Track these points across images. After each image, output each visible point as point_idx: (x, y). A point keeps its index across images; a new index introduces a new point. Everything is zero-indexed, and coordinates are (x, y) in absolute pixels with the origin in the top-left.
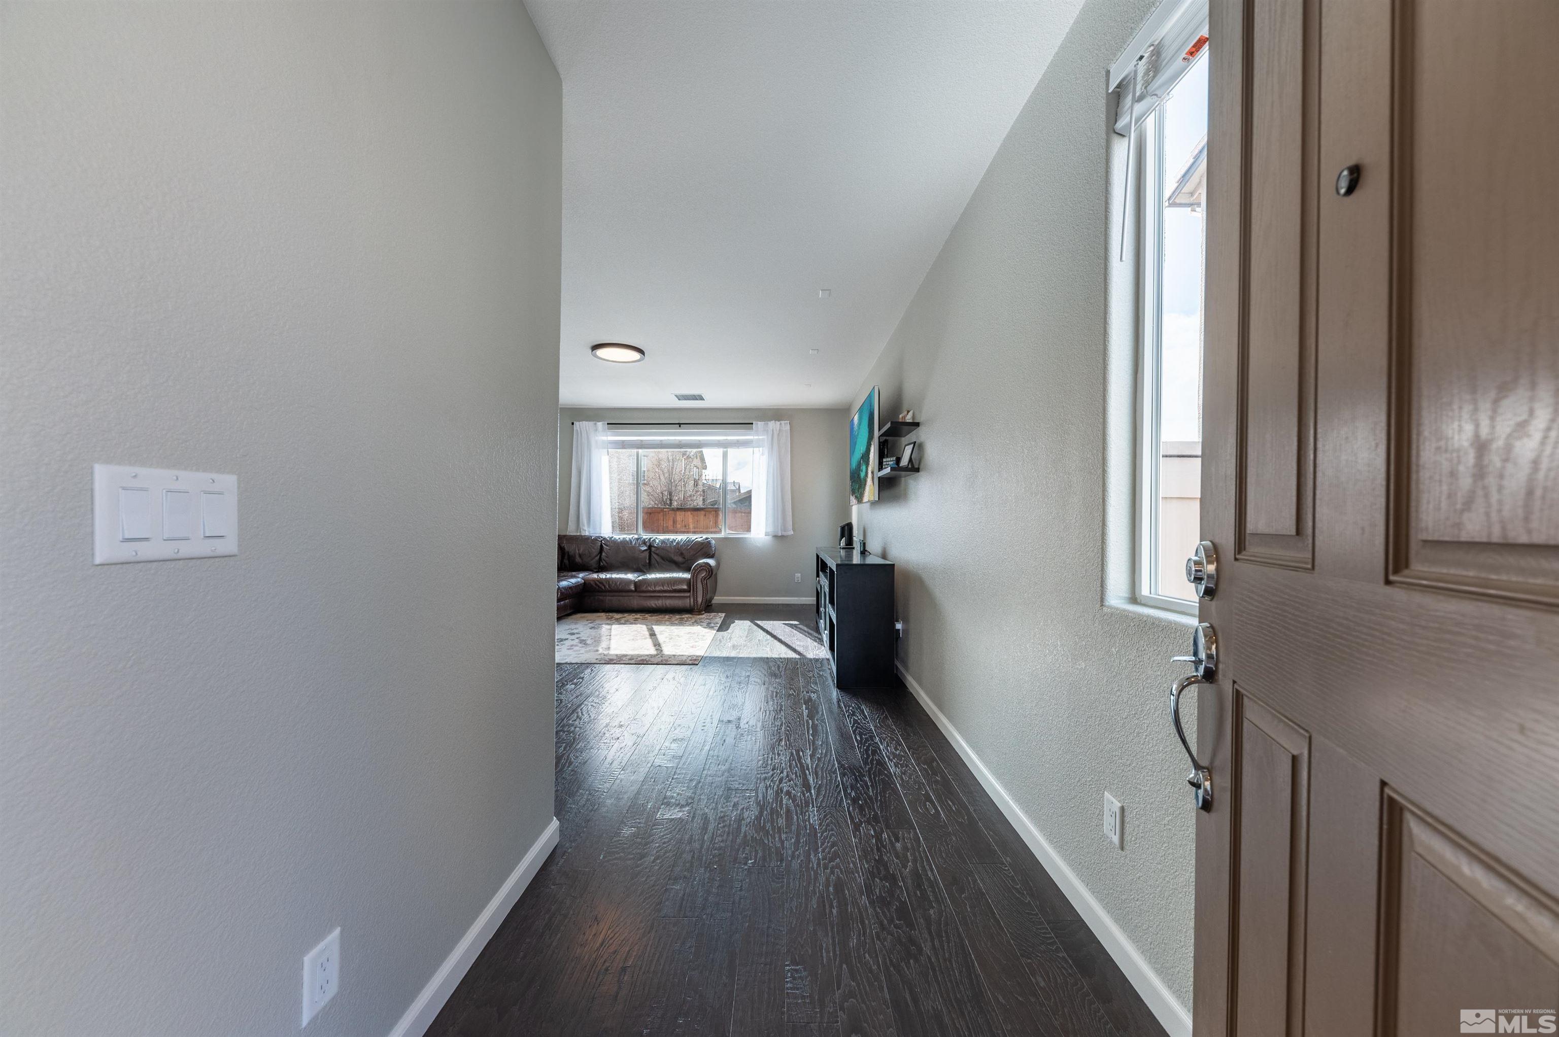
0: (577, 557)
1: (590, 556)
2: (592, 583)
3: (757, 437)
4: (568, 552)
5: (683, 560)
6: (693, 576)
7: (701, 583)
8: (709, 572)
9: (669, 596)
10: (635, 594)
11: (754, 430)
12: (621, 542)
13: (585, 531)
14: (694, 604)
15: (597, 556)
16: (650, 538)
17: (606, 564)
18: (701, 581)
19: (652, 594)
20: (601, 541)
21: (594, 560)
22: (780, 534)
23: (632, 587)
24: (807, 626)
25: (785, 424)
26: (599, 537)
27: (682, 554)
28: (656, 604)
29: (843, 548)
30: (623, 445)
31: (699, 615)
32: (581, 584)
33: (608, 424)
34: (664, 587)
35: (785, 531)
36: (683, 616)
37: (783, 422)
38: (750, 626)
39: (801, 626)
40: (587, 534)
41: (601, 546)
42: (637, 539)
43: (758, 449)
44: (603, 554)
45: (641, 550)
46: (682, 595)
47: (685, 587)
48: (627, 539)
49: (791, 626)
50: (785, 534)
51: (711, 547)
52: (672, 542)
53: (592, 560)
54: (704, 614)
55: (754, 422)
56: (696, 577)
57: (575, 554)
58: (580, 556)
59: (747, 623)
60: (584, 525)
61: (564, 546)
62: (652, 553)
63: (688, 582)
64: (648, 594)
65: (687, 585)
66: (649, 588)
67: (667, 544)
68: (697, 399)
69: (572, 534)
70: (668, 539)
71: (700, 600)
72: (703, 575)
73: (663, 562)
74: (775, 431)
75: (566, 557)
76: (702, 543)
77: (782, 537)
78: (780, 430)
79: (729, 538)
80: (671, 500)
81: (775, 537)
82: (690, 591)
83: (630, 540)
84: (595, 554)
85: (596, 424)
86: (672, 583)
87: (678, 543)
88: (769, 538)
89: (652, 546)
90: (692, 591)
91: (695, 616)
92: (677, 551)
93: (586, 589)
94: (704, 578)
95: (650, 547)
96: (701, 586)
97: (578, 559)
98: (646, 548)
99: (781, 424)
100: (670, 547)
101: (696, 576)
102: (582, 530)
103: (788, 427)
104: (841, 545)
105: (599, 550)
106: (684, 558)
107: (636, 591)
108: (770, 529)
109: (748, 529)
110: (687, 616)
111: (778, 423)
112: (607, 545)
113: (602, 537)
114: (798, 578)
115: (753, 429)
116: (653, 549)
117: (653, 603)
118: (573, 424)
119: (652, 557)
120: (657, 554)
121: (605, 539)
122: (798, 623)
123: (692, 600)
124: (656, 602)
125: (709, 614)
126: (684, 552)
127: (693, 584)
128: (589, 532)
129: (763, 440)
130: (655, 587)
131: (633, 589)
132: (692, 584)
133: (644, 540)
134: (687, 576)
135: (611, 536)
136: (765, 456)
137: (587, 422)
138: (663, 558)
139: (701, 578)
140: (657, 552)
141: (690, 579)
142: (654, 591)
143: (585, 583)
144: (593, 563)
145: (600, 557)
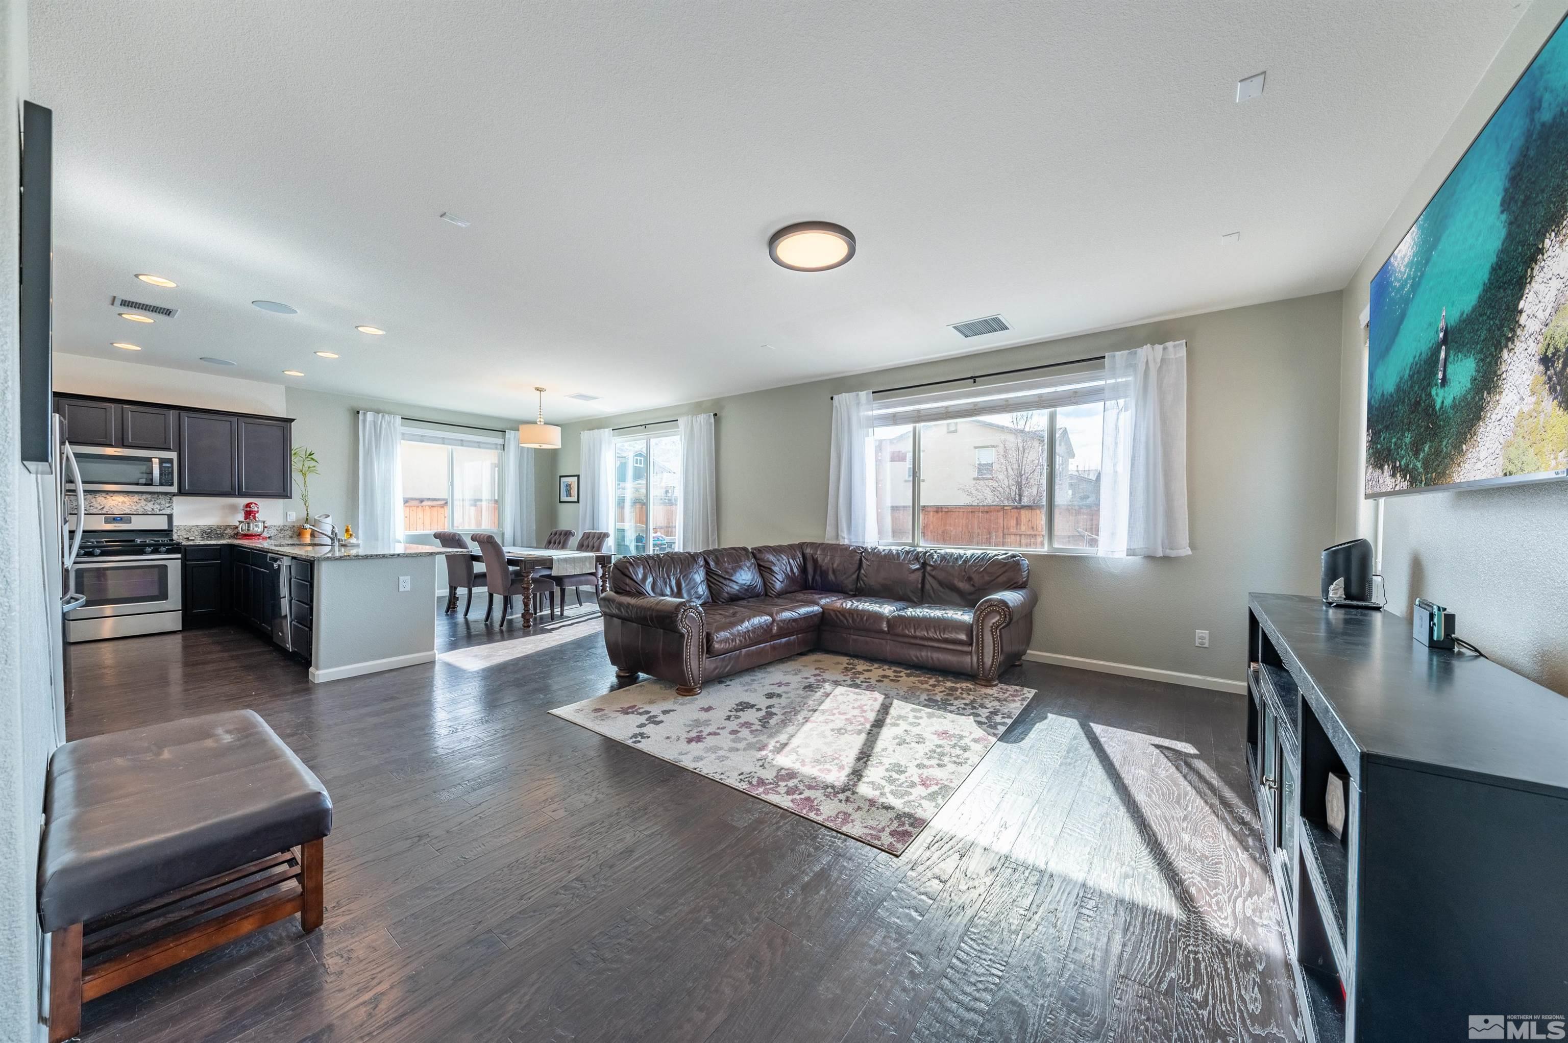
0: (830, 572)
1: (845, 574)
2: (832, 613)
3: (1113, 381)
4: (821, 566)
5: (972, 589)
6: (977, 619)
7: (990, 633)
8: (1005, 617)
9: (939, 648)
10: (889, 637)
11: (1106, 370)
12: (885, 555)
13: (844, 538)
14: (978, 666)
15: (854, 573)
16: (926, 552)
17: (863, 586)
18: (991, 631)
19: (913, 641)
20: (861, 553)
21: (851, 579)
22: (1160, 554)
23: (885, 626)
24: (1219, 768)
25: (1175, 346)
26: (858, 547)
27: (970, 579)
28: (917, 657)
29: (1338, 606)
30: (895, 420)
31: (986, 686)
32: (815, 615)
33: (873, 393)
34: (929, 632)
35: (1171, 549)
36: (958, 685)
37: (1170, 344)
38: (1075, 738)
39: (1200, 765)
40: (846, 542)
41: (861, 560)
42: (908, 553)
43: (1113, 402)
44: (862, 571)
45: (911, 569)
46: (959, 648)
47: (963, 637)
48: (894, 552)
49: (1177, 757)
50: (1173, 554)
51: (1020, 570)
52: (957, 559)
53: (847, 578)
54: (996, 685)
55: (1106, 355)
56: (982, 623)
57: (828, 569)
58: (834, 572)
59: (1071, 725)
60: (842, 531)
61: (817, 558)
62: (927, 574)
63: (968, 629)
64: (907, 640)
65: (967, 635)
66: (907, 632)
67: (948, 562)
68: (996, 330)
69: (830, 542)
70: (952, 555)
71: (988, 660)
72: (994, 621)
73: (941, 589)
74: (1151, 365)
75: (818, 572)
76: (1006, 564)
77: (1166, 559)
78: (1163, 360)
79: (1055, 556)
80: (1020, 496)
81: (1150, 558)
82: (971, 645)
83: (898, 554)
84: (853, 570)
85: (858, 395)
86: (942, 627)
87: (965, 562)
88: (1137, 560)
89: (927, 564)
90: (974, 644)
91: (978, 688)
92: (964, 573)
93: (825, 621)
94: (996, 626)
95: (924, 565)
96: (991, 638)
97: (831, 577)
98: (918, 566)
99: (1165, 349)
100: (953, 567)
101: (982, 621)
102: (840, 537)
103: (1183, 352)
104: (1331, 595)
105: (856, 566)
106: (973, 585)
107: (888, 632)
108: (1139, 544)
109: (1093, 542)
110: (964, 685)
111: (1159, 348)
112: (867, 560)
113: (863, 548)
114: (1202, 638)
115: (1104, 368)
116: (929, 568)
117: (914, 654)
118: (832, 398)
119: (926, 580)
120: (933, 577)
121: (866, 550)
122: (1196, 752)
123: (975, 659)
124: (918, 654)
125: (1005, 687)
126: (973, 576)
127: (977, 634)
128: (850, 539)
129: (1126, 384)
130: (915, 632)
131: (886, 629)
132: (974, 633)
133: (918, 553)
134: (966, 617)
135: (874, 547)
136: (1129, 413)
137: (847, 394)
138: (941, 583)
139: (991, 624)
140: (933, 573)
141: (972, 625)
142: (915, 637)
143: (823, 613)
144: (849, 582)
145: (858, 575)
